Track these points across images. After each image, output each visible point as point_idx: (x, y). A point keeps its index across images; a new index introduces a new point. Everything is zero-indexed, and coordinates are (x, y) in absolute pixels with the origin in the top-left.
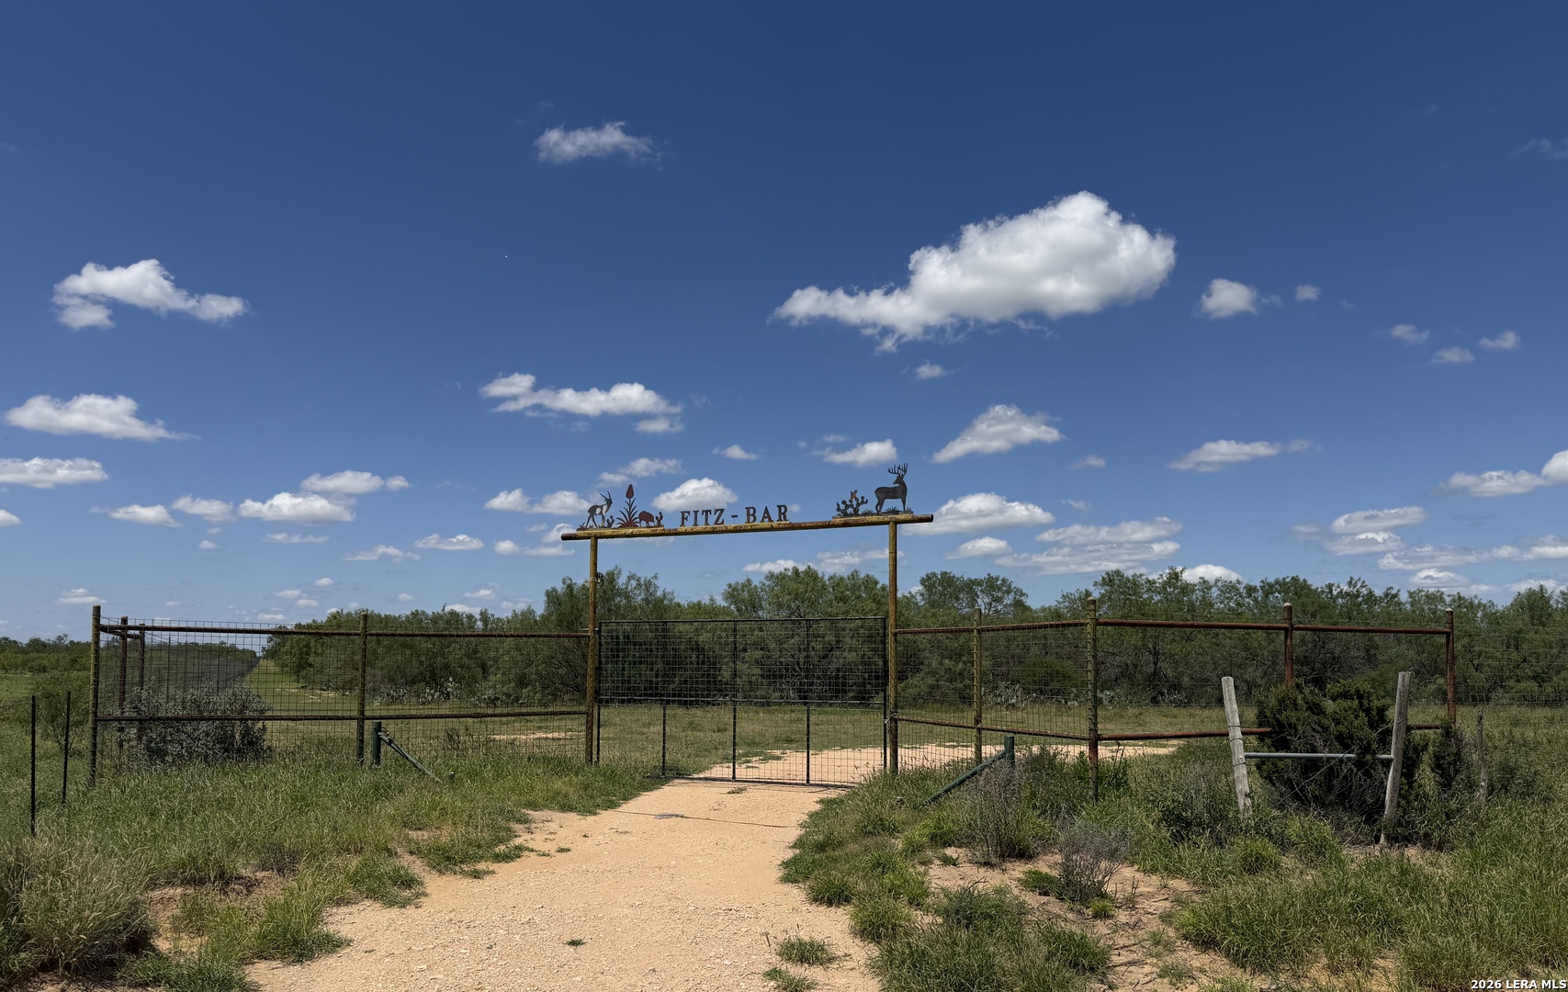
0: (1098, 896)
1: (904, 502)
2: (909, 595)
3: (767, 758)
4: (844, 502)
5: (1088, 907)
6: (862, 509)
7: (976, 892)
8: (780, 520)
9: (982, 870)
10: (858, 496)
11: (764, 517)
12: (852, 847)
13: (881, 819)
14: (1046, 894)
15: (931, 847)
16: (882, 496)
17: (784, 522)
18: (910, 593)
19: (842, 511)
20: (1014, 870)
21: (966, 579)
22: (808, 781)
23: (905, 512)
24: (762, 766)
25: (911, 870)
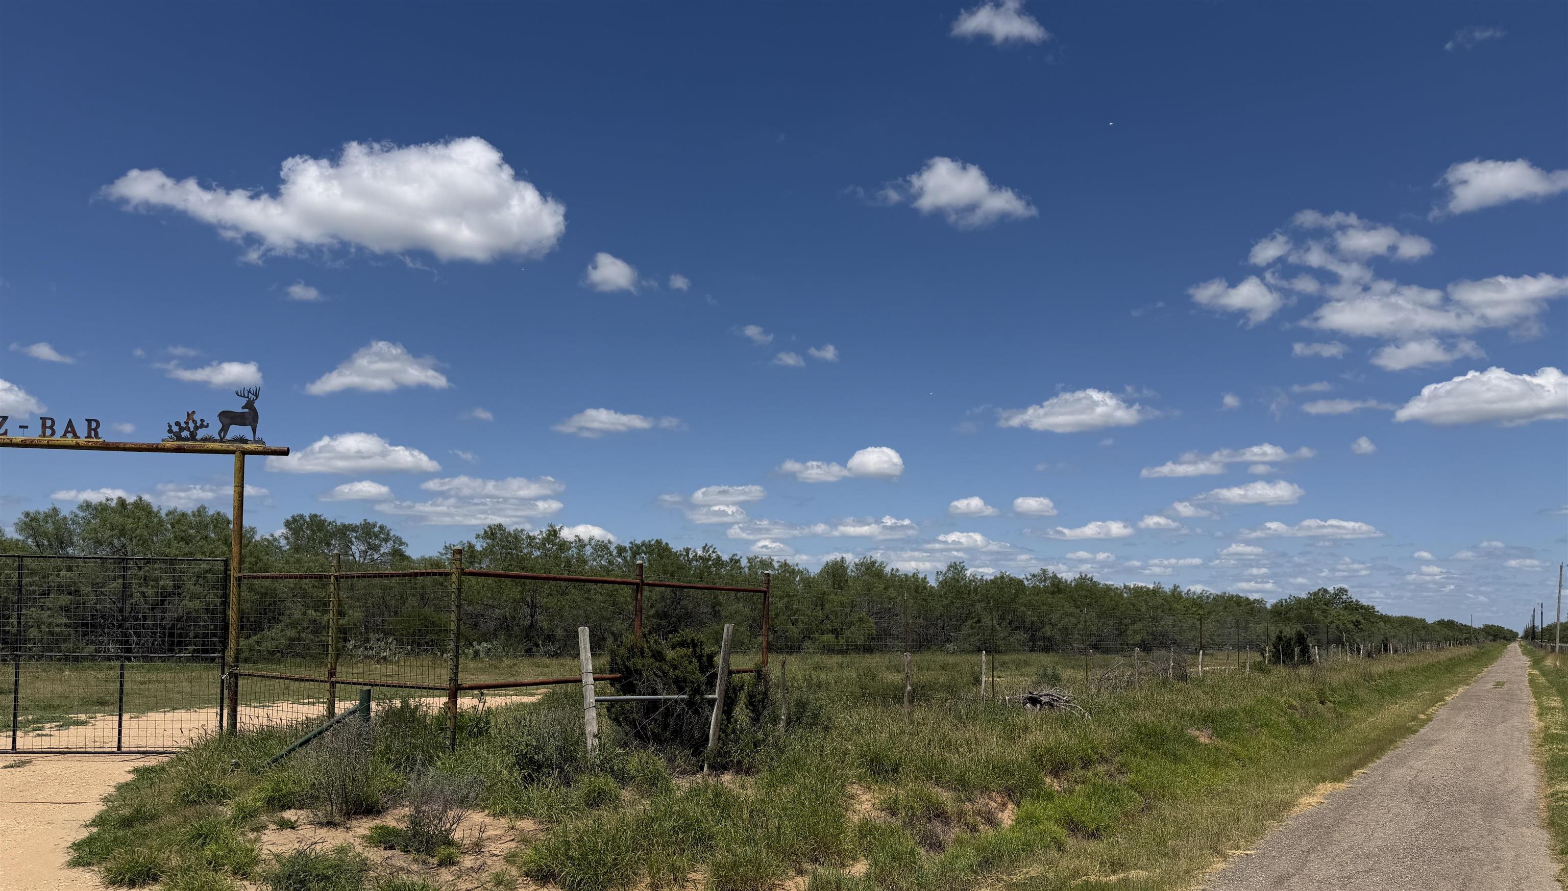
0: (444, 844)
1: (254, 431)
2: (270, 538)
3: (66, 724)
4: (177, 424)
5: (433, 857)
6: (201, 434)
7: (313, 853)
8: (89, 436)
9: (325, 830)
10: (197, 417)
11: (66, 432)
12: (168, 820)
13: (208, 786)
14: (392, 848)
15: (268, 811)
16: (227, 421)
17: (95, 440)
18: (272, 535)
19: (175, 434)
20: (359, 827)
21: (339, 524)
22: (119, 748)
23: (256, 442)
24: (56, 733)
25: (240, 838)
